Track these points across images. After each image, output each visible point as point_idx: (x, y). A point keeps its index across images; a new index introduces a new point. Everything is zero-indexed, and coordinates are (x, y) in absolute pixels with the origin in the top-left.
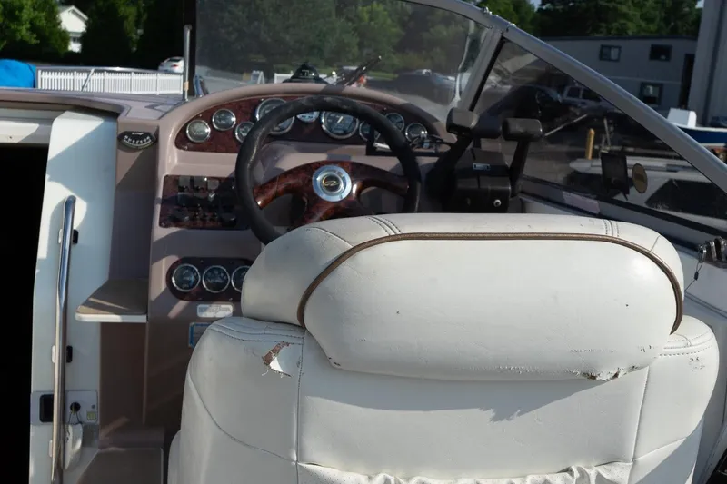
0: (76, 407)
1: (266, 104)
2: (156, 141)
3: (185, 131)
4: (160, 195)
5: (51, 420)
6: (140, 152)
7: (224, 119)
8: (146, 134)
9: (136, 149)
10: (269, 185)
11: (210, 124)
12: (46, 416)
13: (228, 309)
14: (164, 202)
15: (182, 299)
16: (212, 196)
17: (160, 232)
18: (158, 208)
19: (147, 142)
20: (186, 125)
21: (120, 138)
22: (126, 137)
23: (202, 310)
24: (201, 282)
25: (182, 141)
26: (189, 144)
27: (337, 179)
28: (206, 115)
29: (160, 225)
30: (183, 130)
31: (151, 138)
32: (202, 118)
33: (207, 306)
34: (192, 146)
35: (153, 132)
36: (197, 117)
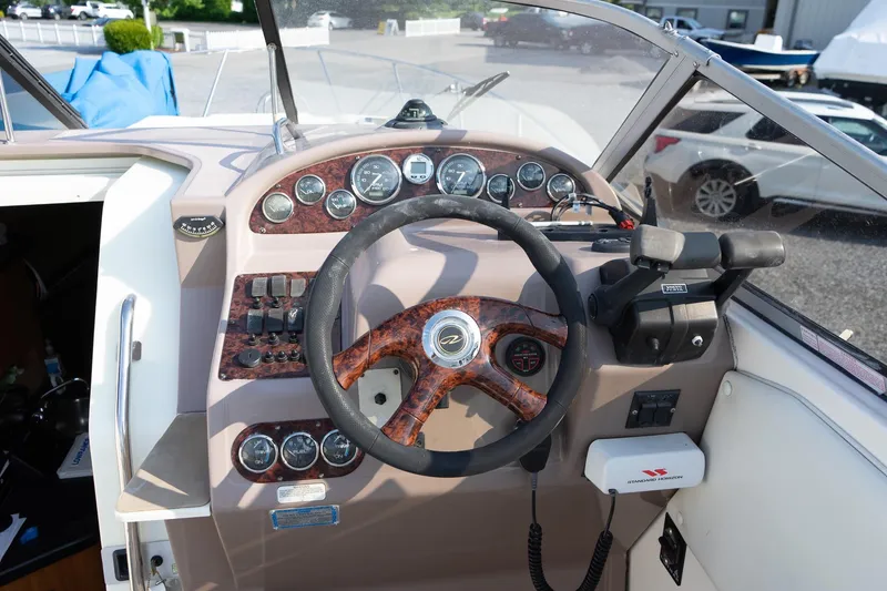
0: (158, 560)
1: (364, 163)
2: (222, 224)
3: (261, 210)
4: (225, 316)
5: (128, 579)
6: (205, 241)
7: (310, 187)
8: (210, 219)
9: (201, 239)
10: (357, 352)
11: (293, 196)
12: (122, 574)
13: (320, 490)
14: (231, 327)
15: (256, 481)
16: (293, 314)
17: (220, 389)
18: (221, 338)
19: (213, 229)
20: (261, 201)
21: (177, 225)
22: (184, 225)
23: (284, 494)
24: (279, 456)
25: (258, 220)
26: (267, 225)
27: (458, 332)
28: (287, 185)
29: (220, 377)
30: (258, 208)
31: (217, 223)
32: (282, 189)
33: (291, 487)
34: (271, 227)
35: (218, 215)
36: (275, 188)
